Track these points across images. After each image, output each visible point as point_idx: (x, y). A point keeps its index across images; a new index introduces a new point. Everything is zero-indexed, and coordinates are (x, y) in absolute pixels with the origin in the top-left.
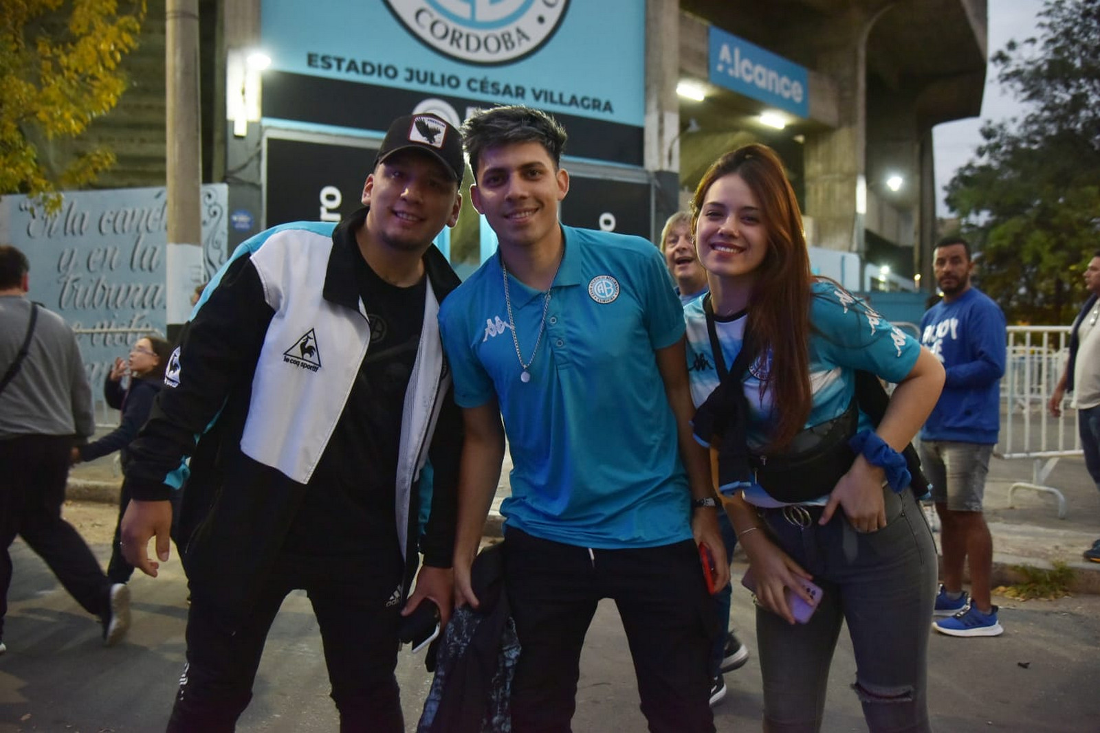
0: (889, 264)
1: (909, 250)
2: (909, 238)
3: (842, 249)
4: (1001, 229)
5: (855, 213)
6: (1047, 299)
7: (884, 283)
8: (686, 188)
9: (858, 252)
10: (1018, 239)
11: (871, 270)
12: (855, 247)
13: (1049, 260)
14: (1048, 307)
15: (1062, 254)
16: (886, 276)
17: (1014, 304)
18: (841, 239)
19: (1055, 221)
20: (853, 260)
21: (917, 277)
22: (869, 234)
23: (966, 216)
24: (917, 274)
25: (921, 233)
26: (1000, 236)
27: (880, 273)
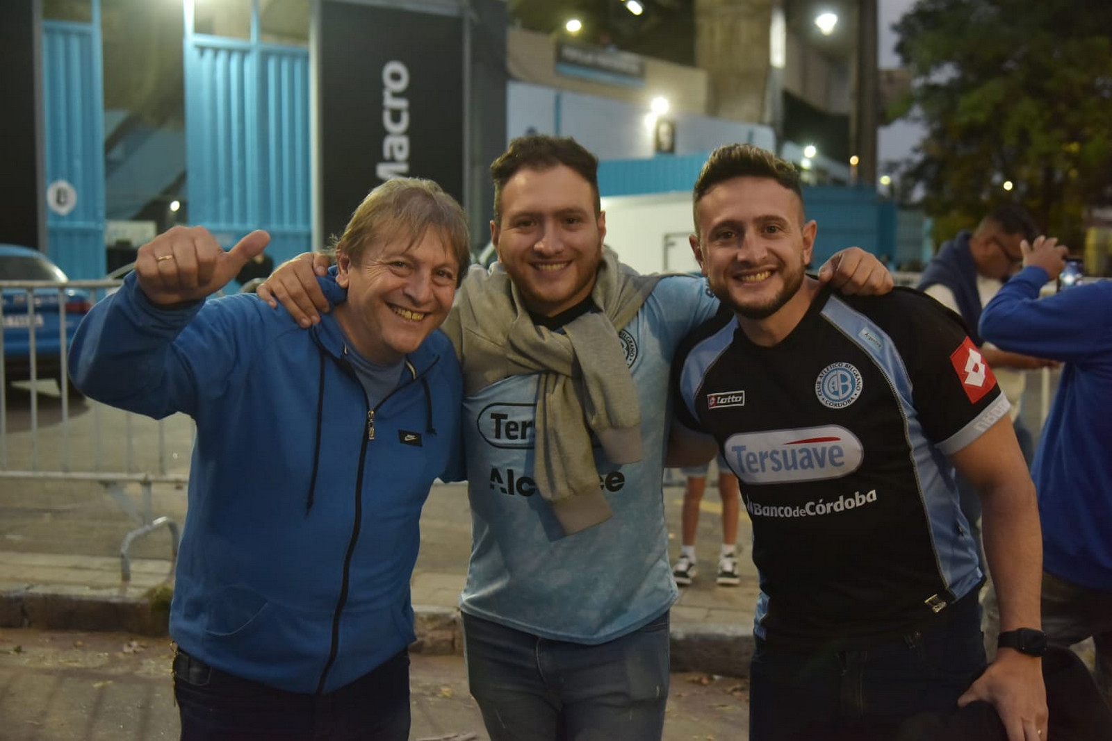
0: (814, 144)
1: (843, 120)
2: (843, 102)
3: (750, 119)
4: (975, 97)
5: (768, 66)
6: (1031, 193)
7: (809, 171)
8: (518, 22)
9: (772, 125)
10: (999, 113)
11: (790, 151)
12: (768, 117)
13: (1040, 142)
14: (1034, 203)
15: (1059, 133)
16: (812, 160)
17: (985, 197)
18: (749, 106)
19: (1051, 85)
20: (766, 137)
21: (854, 160)
22: (788, 97)
23: (924, 71)
24: (854, 155)
25: (860, 94)
26: (973, 108)
27: (803, 156)
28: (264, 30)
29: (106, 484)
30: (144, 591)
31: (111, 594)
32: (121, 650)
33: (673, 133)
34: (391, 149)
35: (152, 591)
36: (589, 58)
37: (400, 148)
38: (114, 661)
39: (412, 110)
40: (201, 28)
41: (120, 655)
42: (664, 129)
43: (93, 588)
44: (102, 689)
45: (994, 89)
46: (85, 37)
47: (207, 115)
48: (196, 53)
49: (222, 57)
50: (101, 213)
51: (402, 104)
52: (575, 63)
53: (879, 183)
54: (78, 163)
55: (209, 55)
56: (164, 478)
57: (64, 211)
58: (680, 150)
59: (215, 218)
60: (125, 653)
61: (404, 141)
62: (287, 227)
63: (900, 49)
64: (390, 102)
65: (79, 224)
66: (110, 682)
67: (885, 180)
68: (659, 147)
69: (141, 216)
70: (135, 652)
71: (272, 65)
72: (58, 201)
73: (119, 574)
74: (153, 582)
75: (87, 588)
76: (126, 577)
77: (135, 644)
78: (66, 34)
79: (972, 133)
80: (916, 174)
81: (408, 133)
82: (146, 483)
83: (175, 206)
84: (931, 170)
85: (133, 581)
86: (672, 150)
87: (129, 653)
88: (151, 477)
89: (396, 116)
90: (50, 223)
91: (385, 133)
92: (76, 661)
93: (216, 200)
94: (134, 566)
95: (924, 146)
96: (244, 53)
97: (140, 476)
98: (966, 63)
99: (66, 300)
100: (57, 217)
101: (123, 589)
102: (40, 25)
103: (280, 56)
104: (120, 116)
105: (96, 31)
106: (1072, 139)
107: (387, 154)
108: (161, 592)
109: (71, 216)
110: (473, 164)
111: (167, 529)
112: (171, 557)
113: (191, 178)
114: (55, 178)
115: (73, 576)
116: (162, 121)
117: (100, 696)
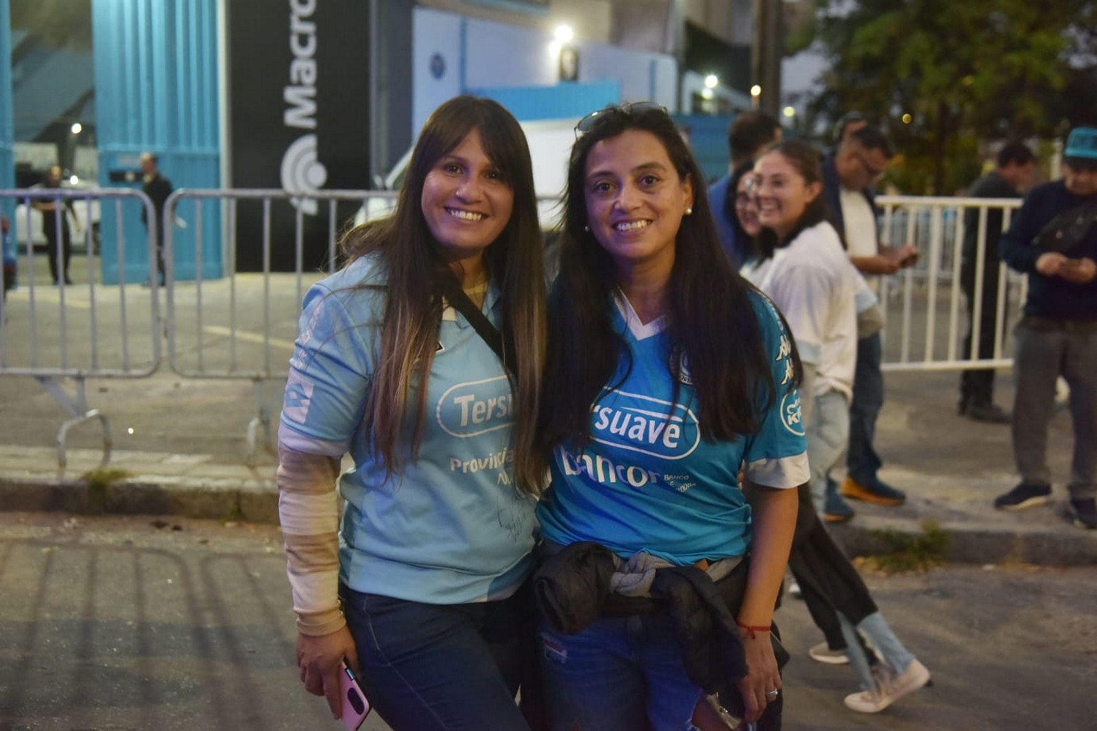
0: (716, 74)
1: (745, 51)
2: (745, 33)
3: (653, 49)
4: (871, 31)
6: (927, 125)
7: (710, 101)
9: (675, 54)
10: (893, 46)
11: (691, 80)
12: (670, 46)
13: (933, 76)
14: (929, 136)
15: (950, 68)
16: (713, 90)
18: (651, 35)
19: (942, 20)
20: (668, 67)
21: (756, 90)
22: (690, 27)
24: (755, 84)
25: (762, 26)
26: (869, 40)
27: (703, 86)
29: (42, 379)
30: (80, 475)
31: (50, 477)
32: (62, 526)
33: (577, 61)
34: (299, 73)
35: (87, 476)
37: (308, 72)
38: (56, 533)
39: (319, 34)
41: (62, 530)
42: (568, 57)
43: (32, 471)
44: (51, 552)
45: (888, 22)
47: (115, 35)
50: (10, 133)
51: (309, 28)
53: (783, 114)
56: (96, 373)
58: (584, 78)
59: (124, 139)
60: (65, 528)
61: (312, 65)
62: (196, 149)
64: (297, 26)
66: (56, 548)
67: (788, 112)
68: (562, 75)
69: (41, 138)
70: (74, 527)
73: (56, 461)
74: (88, 468)
76: (62, 463)
77: (74, 521)
79: (869, 65)
80: (817, 106)
81: (316, 57)
82: (79, 378)
83: (76, 128)
84: (832, 102)
85: (69, 466)
86: (575, 77)
87: (69, 528)
88: (85, 372)
89: (303, 40)
91: (291, 57)
92: (23, 534)
93: (125, 121)
94: (69, 455)
95: (824, 78)
97: (74, 371)
101: (61, 474)
104: (22, 35)
106: (966, 72)
107: (294, 77)
108: (96, 476)
110: (379, 89)
111: (98, 423)
112: (102, 447)
113: (100, 97)
115: (12, 463)
116: (62, 42)
117: (50, 558)
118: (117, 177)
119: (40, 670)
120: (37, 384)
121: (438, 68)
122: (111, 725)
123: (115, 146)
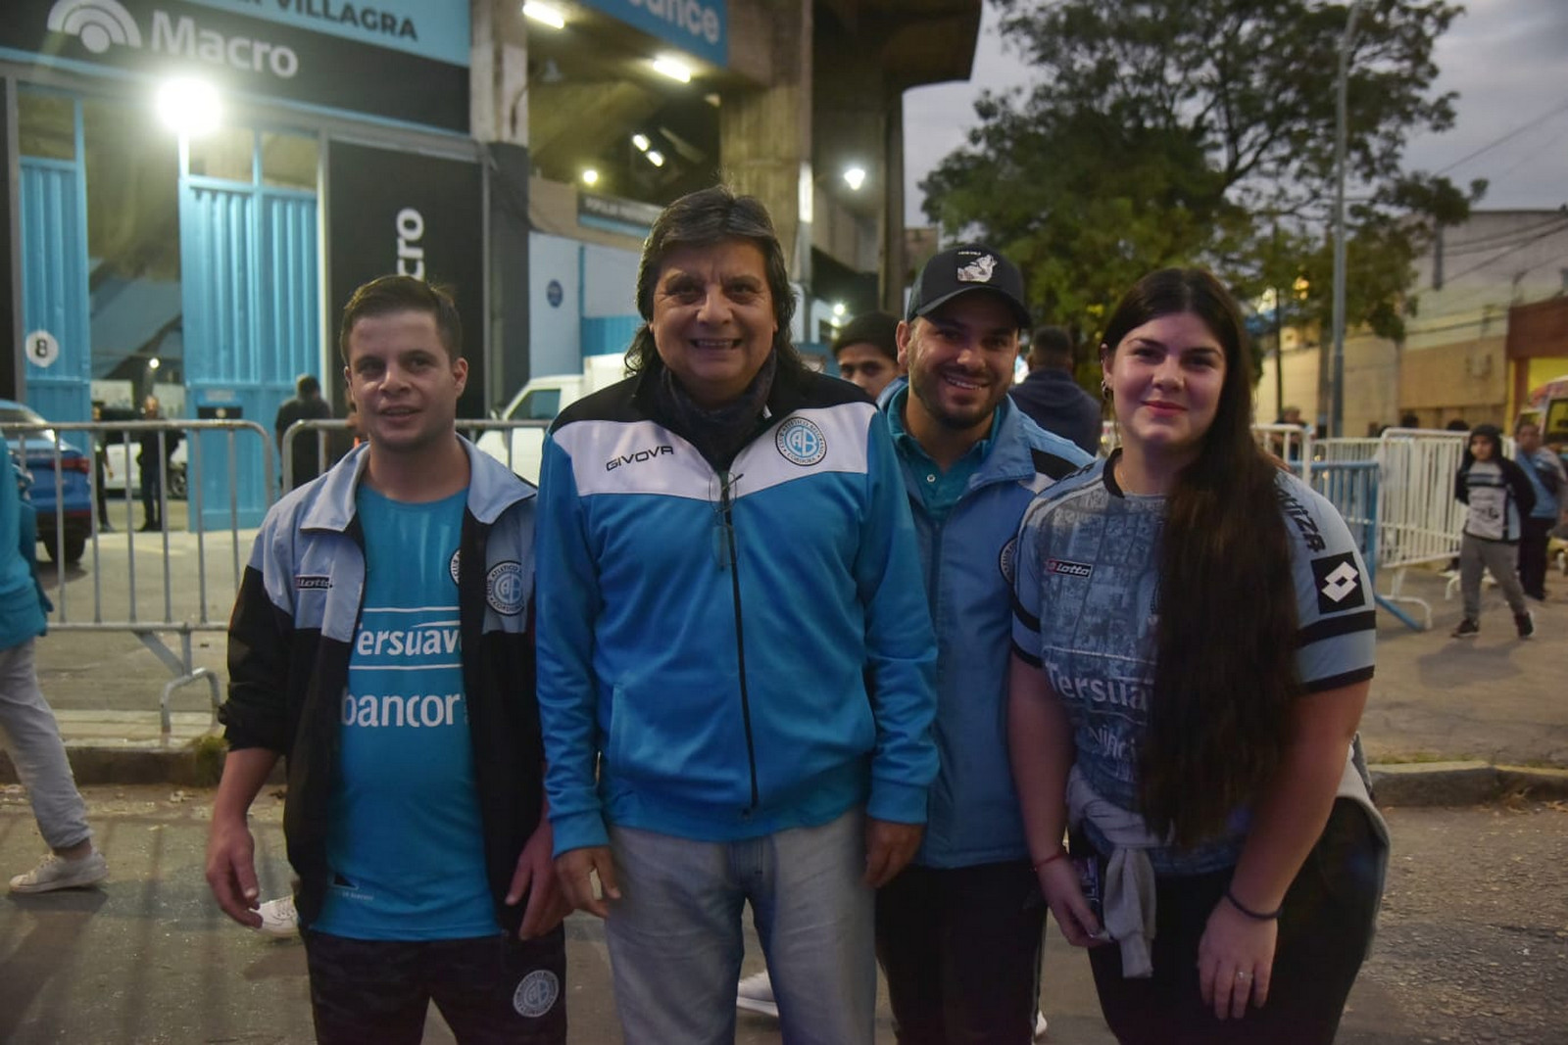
0: (844, 301)
1: (874, 277)
2: (871, 261)
5: (797, 222)
9: (801, 282)
11: (819, 309)
13: (1067, 301)
15: (1084, 293)
16: (841, 319)
19: (1076, 245)
22: (816, 254)
23: (952, 229)
25: (887, 252)
27: (832, 314)
28: (267, 174)
29: (141, 633)
30: (187, 740)
31: (153, 745)
32: (168, 800)
35: (196, 741)
36: (613, 210)
38: (164, 809)
39: (426, 260)
40: (197, 169)
41: (168, 804)
43: (131, 739)
44: (159, 831)
46: (67, 175)
47: (204, 262)
48: (193, 194)
49: (221, 199)
50: (87, 367)
52: (598, 215)
54: (60, 311)
55: (206, 196)
56: (205, 625)
57: (44, 363)
59: (215, 373)
60: (172, 802)
63: (928, 207)
64: (404, 251)
65: (63, 378)
66: (165, 826)
69: (116, 375)
70: (182, 801)
71: (276, 209)
72: (38, 353)
73: (159, 727)
74: (196, 733)
75: (125, 740)
76: (166, 728)
77: (181, 793)
78: (46, 170)
82: (185, 632)
83: (154, 363)
85: (174, 731)
87: (177, 802)
88: (191, 625)
89: (411, 265)
90: (29, 377)
92: (124, 810)
93: (215, 352)
94: (173, 718)
96: (245, 196)
97: (179, 624)
98: (993, 221)
99: (60, 455)
100: (37, 369)
101: (165, 740)
102: (16, 160)
103: (285, 200)
104: (98, 262)
105: (80, 167)
106: (1095, 302)
108: (207, 741)
109: (53, 368)
110: (492, 318)
111: (206, 680)
112: (211, 709)
113: (187, 327)
114: (34, 328)
115: (106, 729)
116: (139, 271)
117: (159, 837)
118: (207, 412)
119: (160, 970)
120: (137, 641)
121: (555, 296)
122: (253, 1033)
123: (205, 381)
